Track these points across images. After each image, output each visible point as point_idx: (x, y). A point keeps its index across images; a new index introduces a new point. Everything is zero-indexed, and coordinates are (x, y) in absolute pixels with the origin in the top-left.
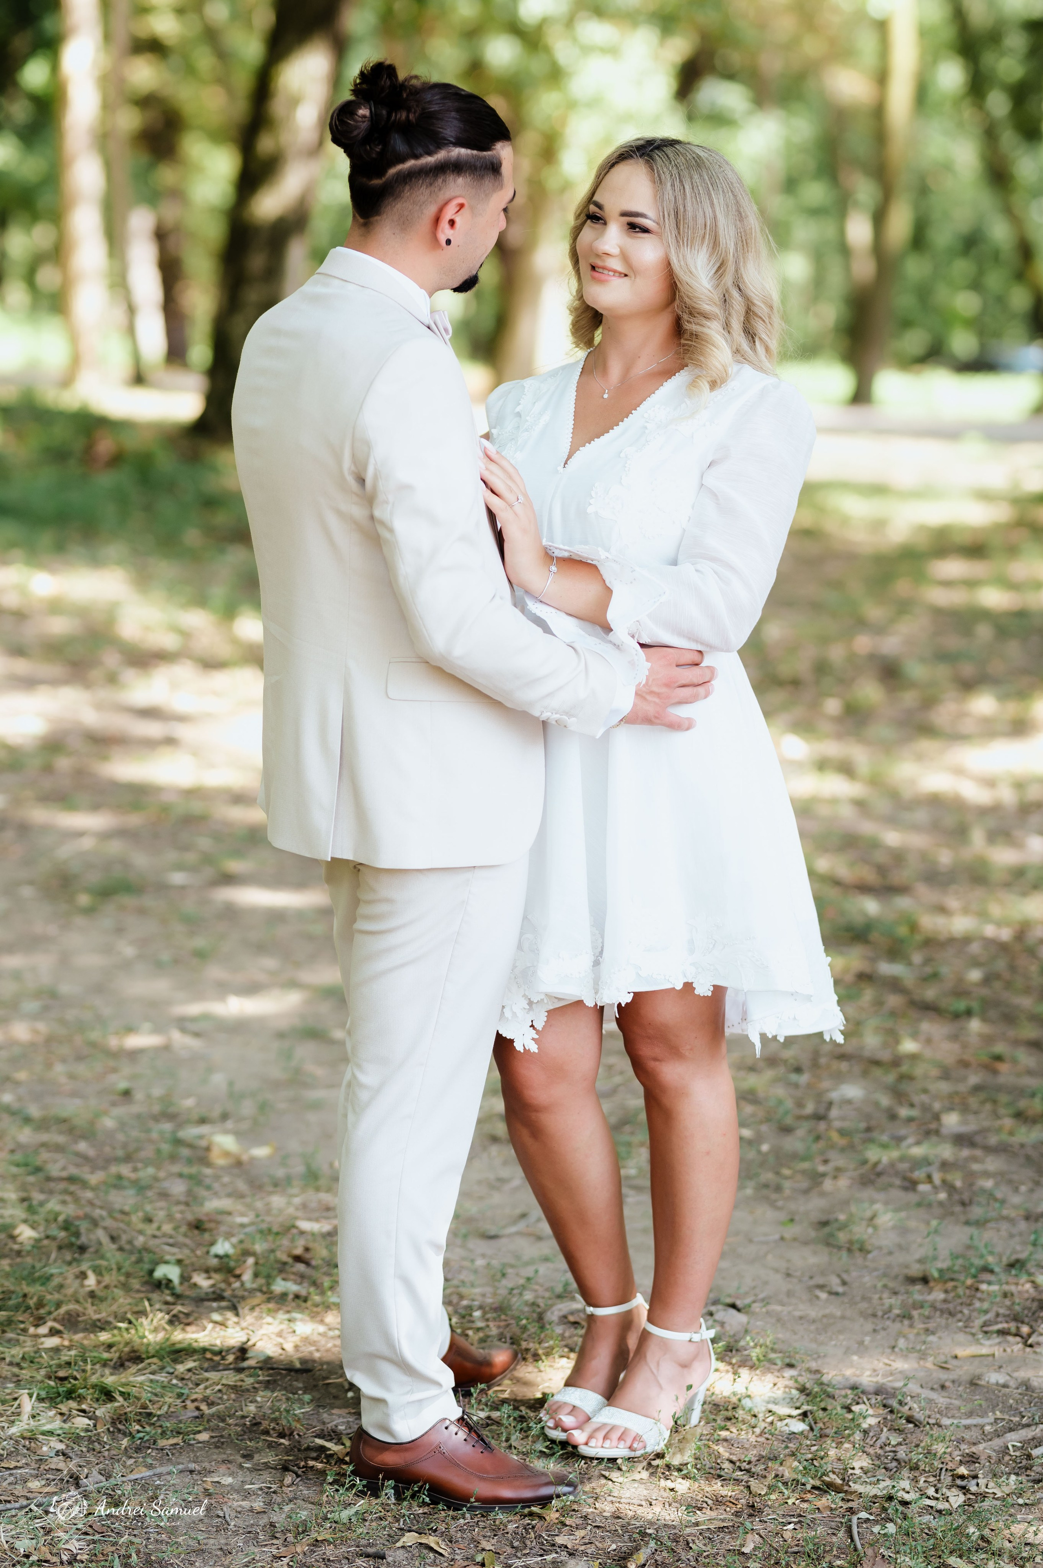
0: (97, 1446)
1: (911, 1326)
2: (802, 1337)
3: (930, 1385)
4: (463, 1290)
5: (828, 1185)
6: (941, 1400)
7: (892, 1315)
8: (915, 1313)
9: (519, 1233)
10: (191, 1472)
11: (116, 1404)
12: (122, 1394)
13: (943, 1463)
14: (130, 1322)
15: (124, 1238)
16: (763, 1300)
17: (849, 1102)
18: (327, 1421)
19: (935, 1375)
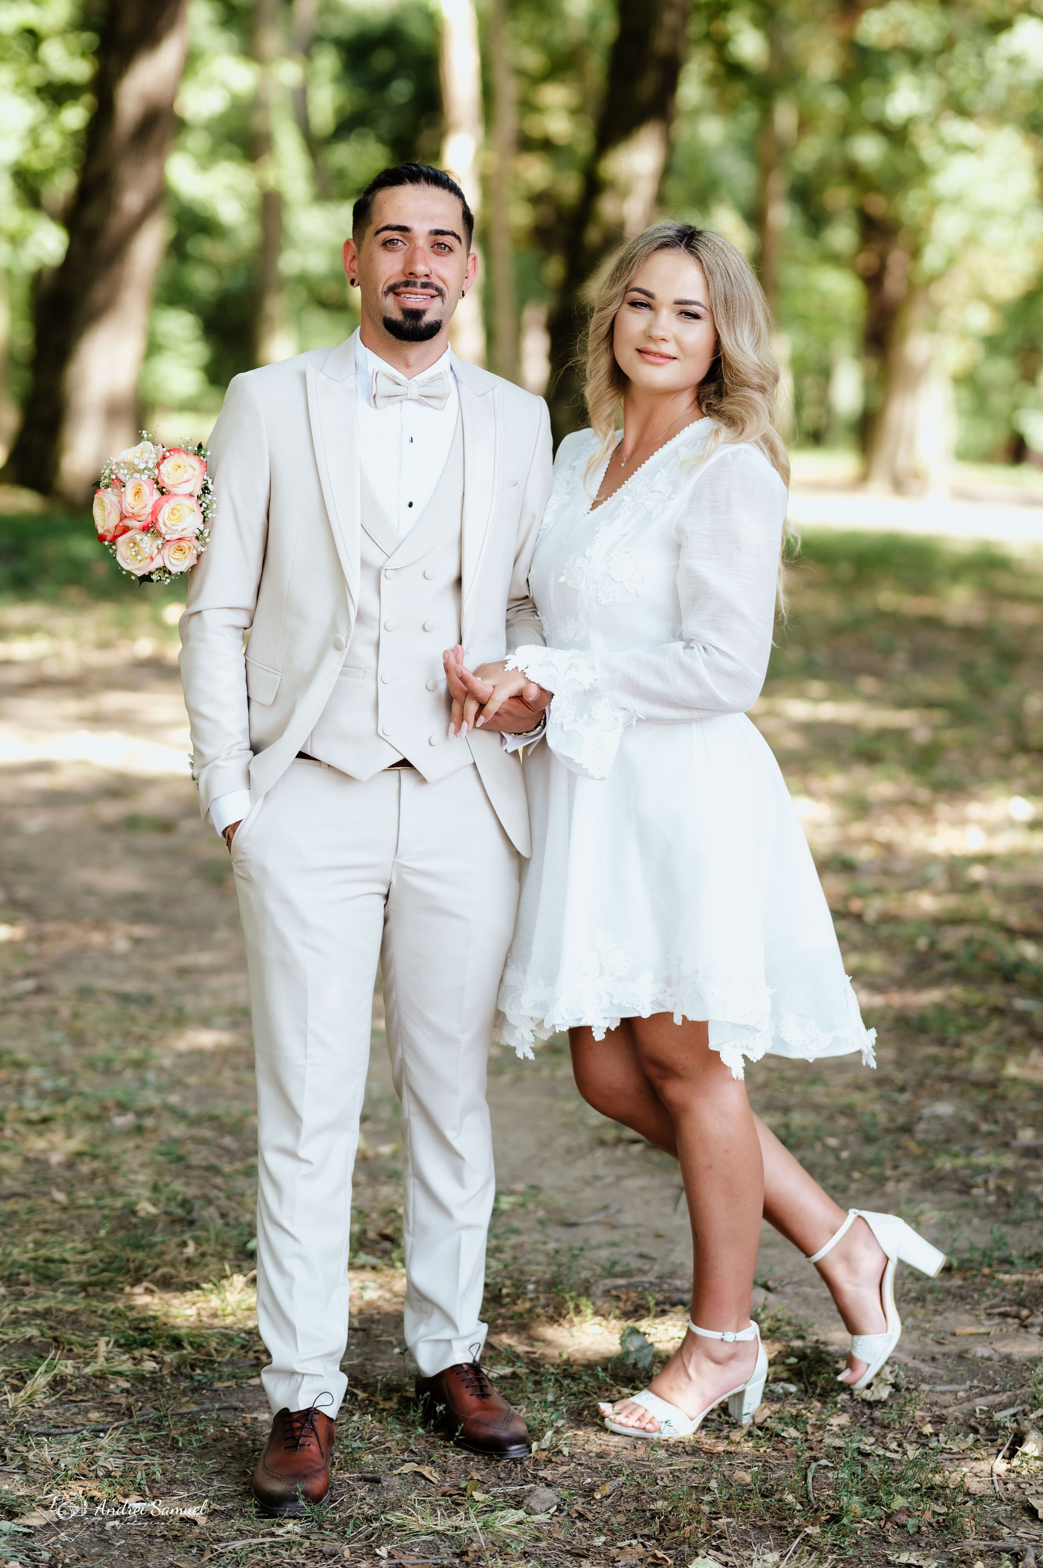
0: (159, 1386)
1: (923, 1307)
2: (822, 1315)
3: (922, 1357)
4: (527, 1268)
5: (890, 1186)
6: (926, 1369)
7: (908, 1298)
8: (929, 1297)
9: (597, 1223)
10: (236, 1409)
11: (185, 1352)
12: (191, 1344)
13: (913, 1422)
14: (215, 1285)
15: (232, 1215)
16: (796, 1283)
17: (938, 1117)
18: (369, 1371)
19: (929, 1348)
